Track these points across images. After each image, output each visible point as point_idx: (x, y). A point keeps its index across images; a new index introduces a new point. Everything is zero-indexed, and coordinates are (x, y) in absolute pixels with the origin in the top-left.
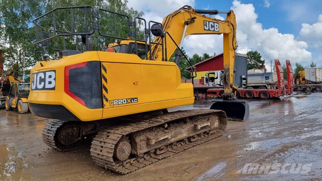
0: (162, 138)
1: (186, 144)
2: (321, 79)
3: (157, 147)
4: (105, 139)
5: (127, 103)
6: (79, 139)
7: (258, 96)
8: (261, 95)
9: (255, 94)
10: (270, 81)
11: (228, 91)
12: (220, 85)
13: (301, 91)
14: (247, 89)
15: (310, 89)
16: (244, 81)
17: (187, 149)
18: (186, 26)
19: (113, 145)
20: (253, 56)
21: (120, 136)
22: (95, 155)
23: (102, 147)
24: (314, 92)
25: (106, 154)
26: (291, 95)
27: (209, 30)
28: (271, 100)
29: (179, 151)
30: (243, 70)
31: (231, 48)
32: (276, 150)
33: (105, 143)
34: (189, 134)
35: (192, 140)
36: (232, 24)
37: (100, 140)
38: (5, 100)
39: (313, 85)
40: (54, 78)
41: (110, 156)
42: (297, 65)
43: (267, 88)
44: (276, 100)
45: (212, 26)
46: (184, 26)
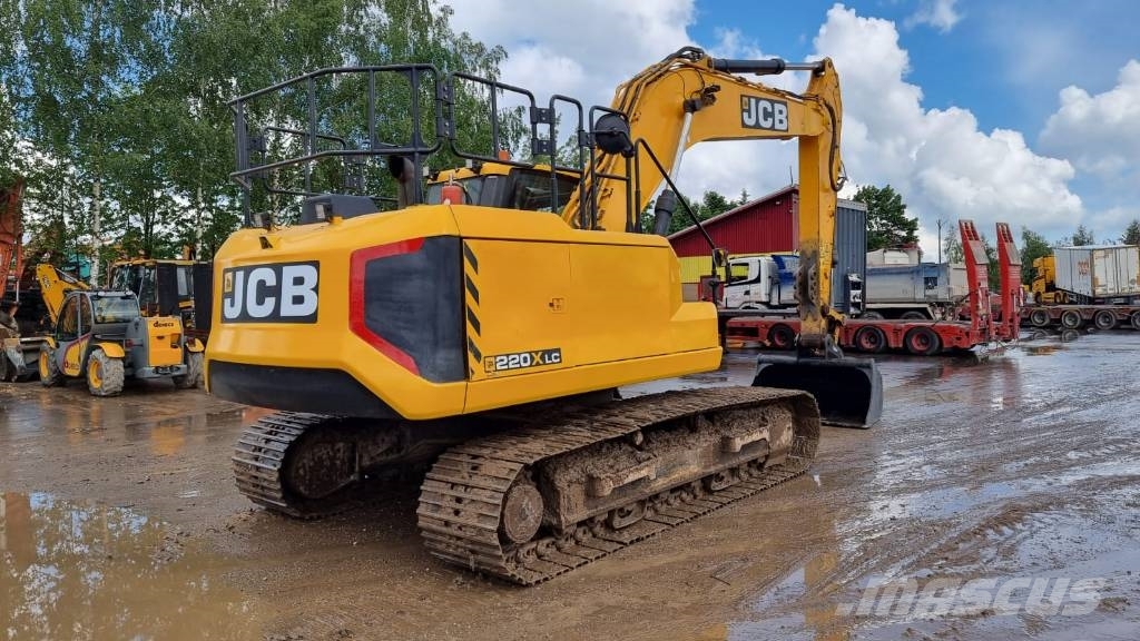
0: (632, 478)
1: (695, 497)
2: (1110, 286)
3: (614, 505)
4: (466, 475)
5: (531, 366)
6: (352, 478)
7: (901, 345)
8: (914, 342)
9: (891, 337)
10: (940, 293)
11: (812, 326)
12: (767, 304)
13: (1044, 328)
14: (860, 321)
15: (1075, 322)
16: (853, 292)
17: (704, 513)
18: (689, 115)
19: (497, 495)
20: (876, 205)
21: (518, 467)
22: (434, 527)
23: (459, 500)
24: (1088, 333)
25: (473, 522)
26: (1014, 342)
27: (757, 126)
28: (946, 360)
29: (679, 521)
30: (853, 256)
31: (823, 186)
32: (988, 520)
33: (467, 487)
34: (705, 467)
35: (715, 485)
36: (827, 106)
37: (450, 479)
38: (37, 351)
39: (1082, 306)
40: (313, 286)
41: (492, 528)
42: (1026, 236)
43: (929, 317)
44: (961, 357)
45: (767, 115)
46: (682, 117)
